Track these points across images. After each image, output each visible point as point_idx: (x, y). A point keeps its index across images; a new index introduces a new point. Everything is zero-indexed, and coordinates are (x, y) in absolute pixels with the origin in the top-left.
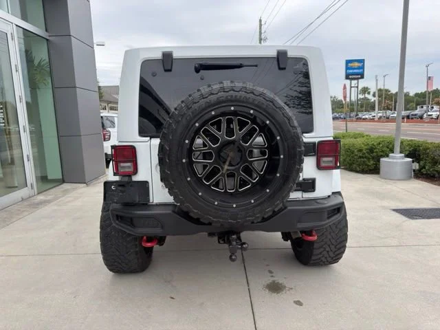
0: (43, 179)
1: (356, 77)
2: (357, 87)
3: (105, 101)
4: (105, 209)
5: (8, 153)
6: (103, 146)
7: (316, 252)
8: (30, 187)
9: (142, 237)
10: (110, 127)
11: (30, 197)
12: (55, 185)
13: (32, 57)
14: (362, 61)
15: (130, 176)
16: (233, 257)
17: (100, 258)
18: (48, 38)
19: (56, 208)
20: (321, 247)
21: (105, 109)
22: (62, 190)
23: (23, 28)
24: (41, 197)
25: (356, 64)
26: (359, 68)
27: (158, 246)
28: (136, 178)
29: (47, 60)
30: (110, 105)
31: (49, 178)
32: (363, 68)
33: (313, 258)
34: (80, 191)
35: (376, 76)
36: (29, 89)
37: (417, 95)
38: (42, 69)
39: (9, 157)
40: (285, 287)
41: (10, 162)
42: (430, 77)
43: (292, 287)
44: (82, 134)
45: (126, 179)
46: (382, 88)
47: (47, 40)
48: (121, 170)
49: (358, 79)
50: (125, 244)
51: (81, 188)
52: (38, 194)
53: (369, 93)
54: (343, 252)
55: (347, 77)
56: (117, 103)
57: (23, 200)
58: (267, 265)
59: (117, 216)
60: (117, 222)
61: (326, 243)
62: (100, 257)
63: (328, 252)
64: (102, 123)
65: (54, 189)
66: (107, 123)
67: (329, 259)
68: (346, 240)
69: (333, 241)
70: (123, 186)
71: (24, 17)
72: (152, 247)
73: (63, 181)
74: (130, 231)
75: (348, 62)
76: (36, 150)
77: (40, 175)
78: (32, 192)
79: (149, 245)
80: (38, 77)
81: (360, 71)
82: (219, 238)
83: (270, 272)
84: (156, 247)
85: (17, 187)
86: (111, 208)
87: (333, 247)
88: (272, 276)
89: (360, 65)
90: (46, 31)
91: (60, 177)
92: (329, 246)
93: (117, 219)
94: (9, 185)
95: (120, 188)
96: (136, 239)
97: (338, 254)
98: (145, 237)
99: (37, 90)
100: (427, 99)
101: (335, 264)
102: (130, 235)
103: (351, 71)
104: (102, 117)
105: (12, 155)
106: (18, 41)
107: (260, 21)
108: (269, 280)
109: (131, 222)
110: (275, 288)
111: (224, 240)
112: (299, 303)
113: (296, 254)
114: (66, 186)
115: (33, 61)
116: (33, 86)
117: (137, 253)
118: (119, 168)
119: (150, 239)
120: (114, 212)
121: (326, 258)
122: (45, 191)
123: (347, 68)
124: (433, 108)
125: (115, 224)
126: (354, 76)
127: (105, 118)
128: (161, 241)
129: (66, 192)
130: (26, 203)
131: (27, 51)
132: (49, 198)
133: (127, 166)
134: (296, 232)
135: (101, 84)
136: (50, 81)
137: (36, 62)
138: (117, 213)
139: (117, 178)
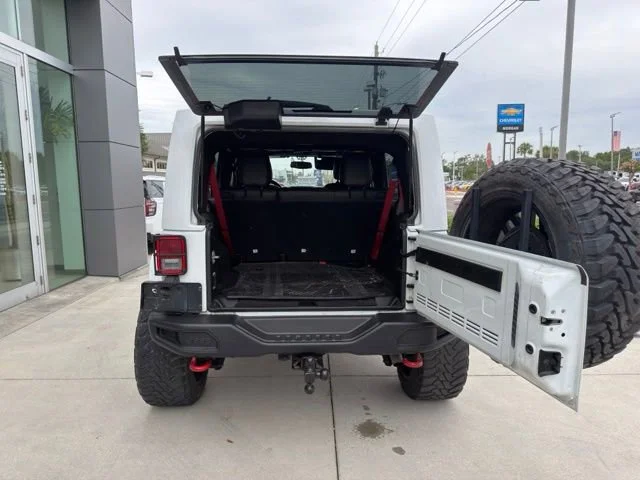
0: (58, 269)
1: (512, 128)
2: (514, 143)
3: (151, 155)
4: (142, 319)
5: (9, 227)
6: (145, 224)
7: (426, 381)
8: (39, 282)
9: (191, 358)
10: (156, 196)
11: (39, 296)
12: (75, 277)
13: (48, 97)
14: (521, 107)
15: (176, 275)
16: (310, 388)
17: (133, 385)
18: (72, 72)
19: (74, 312)
20: (434, 375)
21: (150, 165)
22: (84, 285)
23: (38, 60)
24: (54, 297)
25: (513, 111)
26: (516, 117)
27: (213, 369)
28: (184, 279)
29: (70, 103)
30: (157, 161)
31: (66, 268)
32: (522, 116)
33: (423, 390)
34: (110, 288)
35: (541, 129)
36: (42, 143)
37: (599, 156)
38: (63, 116)
39: (10, 235)
40: (383, 429)
41: (11, 243)
42: (616, 132)
43: (394, 429)
44: (115, 207)
45: (171, 280)
46: (549, 145)
47: (71, 75)
48: (165, 268)
49: (514, 132)
50: (167, 366)
51: (112, 283)
52: (51, 290)
53: (530, 152)
54: (464, 382)
55: (500, 129)
56: (166, 158)
57: (28, 299)
58: (364, 399)
59: (158, 329)
60: (157, 337)
61: (439, 370)
62: (134, 383)
63: (442, 382)
64: (145, 190)
65: (73, 285)
66: (152, 190)
67: (445, 392)
68: (467, 366)
69: (449, 367)
70: (166, 289)
71: (40, 44)
72: (206, 372)
73: (86, 273)
74: (175, 349)
75: (501, 107)
76: (48, 224)
77: (52, 263)
78: (41, 289)
79: (199, 369)
80: (56, 126)
81: (519, 120)
82: (294, 361)
83: (366, 408)
84: (212, 372)
85: (19, 280)
86: (150, 318)
87: (448, 376)
88: (368, 414)
89: (518, 111)
90: (70, 62)
91: (83, 267)
92: (444, 374)
93: (158, 333)
94: (10, 278)
95: (162, 292)
96: (182, 360)
97: (457, 385)
98: (194, 359)
99: (55, 144)
100: (612, 162)
101: (454, 399)
102: (174, 355)
103: (505, 120)
104: (145, 182)
105: (14, 232)
106: (31, 77)
107: (376, 47)
108: (363, 419)
109: (175, 337)
110: (370, 430)
111: (299, 364)
112: (400, 451)
113: (402, 384)
114: (90, 280)
115: (49, 104)
116: (48, 137)
117: (184, 378)
118: (163, 265)
119: (200, 362)
120: (155, 324)
121: (440, 390)
122: (60, 287)
123: (500, 116)
124: (621, 175)
125: (154, 338)
126: (510, 128)
127: (149, 183)
128: (217, 363)
129: (89, 289)
130: (32, 304)
131: (41, 90)
132: (65, 297)
133: (172, 263)
134: (397, 356)
135: (145, 131)
136: (73, 132)
137: (54, 106)
138: (159, 326)
139: (159, 279)
